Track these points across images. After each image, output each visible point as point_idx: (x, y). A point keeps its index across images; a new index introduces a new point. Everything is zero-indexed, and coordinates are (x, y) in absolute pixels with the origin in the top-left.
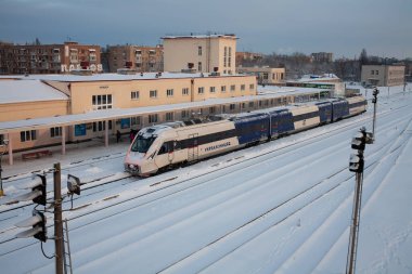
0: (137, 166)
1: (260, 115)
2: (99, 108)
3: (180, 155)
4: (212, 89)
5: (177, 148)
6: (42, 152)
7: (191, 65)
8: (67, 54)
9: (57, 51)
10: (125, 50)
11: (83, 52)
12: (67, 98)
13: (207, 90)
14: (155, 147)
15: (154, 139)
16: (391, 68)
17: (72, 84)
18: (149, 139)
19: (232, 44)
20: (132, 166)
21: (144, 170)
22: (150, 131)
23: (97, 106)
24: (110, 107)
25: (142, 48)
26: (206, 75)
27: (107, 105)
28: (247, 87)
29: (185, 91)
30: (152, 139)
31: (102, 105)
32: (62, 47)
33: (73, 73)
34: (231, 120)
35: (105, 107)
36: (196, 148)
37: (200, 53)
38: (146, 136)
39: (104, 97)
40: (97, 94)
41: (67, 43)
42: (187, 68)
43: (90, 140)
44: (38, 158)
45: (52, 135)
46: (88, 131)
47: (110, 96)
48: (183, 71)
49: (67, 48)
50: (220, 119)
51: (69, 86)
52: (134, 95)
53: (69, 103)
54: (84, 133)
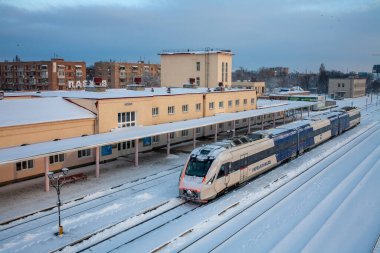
0: (194, 192)
1: (290, 131)
2: (124, 126)
3: (234, 177)
4: (221, 104)
5: (232, 170)
6: (77, 176)
7: (192, 81)
8: (55, 70)
9: (45, 68)
10: (110, 66)
11: (70, 68)
12: (93, 116)
13: (217, 105)
14: (214, 170)
15: (212, 161)
16: (356, 81)
17: (100, 102)
18: (206, 161)
19: (228, 60)
20: (189, 192)
21: (204, 197)
22: (204, 152)
23: (122, 123)
24: (133, 124)
25: (126, 64)
26: (212, 90)
27: (131, 122)
28: (249, 101)
29: (198, 106)
30: (209, 162)
31: (126, 123)
32: (50, 64)
33: (88, 89)
34: (270, 137)
35: (128, 125)
36: (245, 170)
37: (198, 69)
38: (201, 158)
39: (128, 114)
40: (121, 112)
41: (55, 60)
42: (188, 83)
43: (115, 159)
44: (74, 182)
45: (79, 156)
46: (113, 150)
47: (133, 113)
48: (185, 86)
49: (55, 64)
50: (261, 137)
51: (97, 104)
52: (155, 111)
53: (96, 121)
54: (109, 152)
